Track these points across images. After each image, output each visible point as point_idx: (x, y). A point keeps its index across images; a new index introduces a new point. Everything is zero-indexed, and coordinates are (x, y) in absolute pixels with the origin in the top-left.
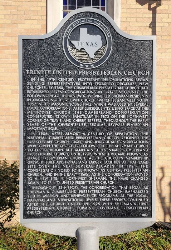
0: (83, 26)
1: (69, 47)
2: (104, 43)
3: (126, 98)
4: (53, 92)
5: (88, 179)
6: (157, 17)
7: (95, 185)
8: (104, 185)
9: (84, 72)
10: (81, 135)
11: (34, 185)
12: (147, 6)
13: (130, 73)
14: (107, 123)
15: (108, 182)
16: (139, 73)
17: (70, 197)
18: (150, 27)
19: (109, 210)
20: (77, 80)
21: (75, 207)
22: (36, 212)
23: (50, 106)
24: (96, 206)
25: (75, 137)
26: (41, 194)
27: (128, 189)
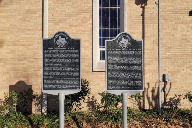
0: (123, 37)
1: (119, 42)
2: (129, 42)
3: (135, 57)
4: (115, 55)
5: (125, 79)
6: (145, 11)
7: (127, 81)
8: (129, 81)
9: (123, 50)
10: (123, 67)
11: (110, 81)
12: (140, 5)
13: (136, 50)
14: (130, 64)
15: (130, 80)
16: (139, 50)
17: (120, 84)
18: (141, 16)
19: (131, 88)
20: (121, 52)
21: (121, 87)
22: (110, 88)
23: (114, 59)
24: (127, 87)
25: (121, 67)
26: (111, 83)
27: (136, 82)
